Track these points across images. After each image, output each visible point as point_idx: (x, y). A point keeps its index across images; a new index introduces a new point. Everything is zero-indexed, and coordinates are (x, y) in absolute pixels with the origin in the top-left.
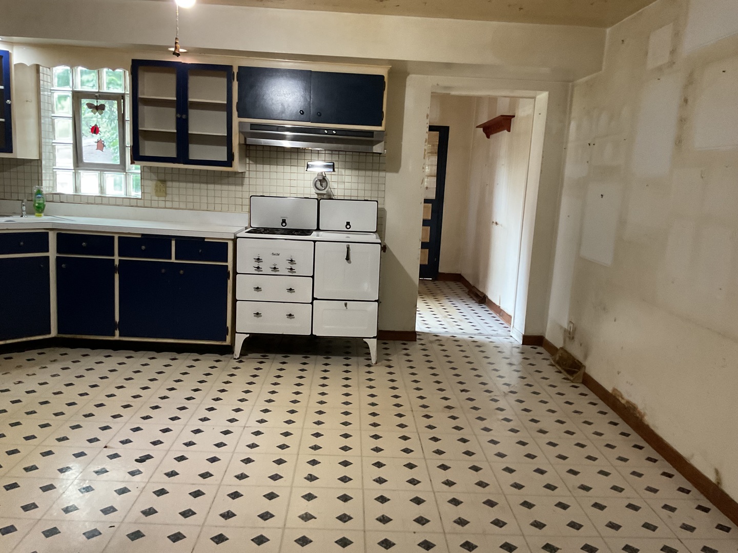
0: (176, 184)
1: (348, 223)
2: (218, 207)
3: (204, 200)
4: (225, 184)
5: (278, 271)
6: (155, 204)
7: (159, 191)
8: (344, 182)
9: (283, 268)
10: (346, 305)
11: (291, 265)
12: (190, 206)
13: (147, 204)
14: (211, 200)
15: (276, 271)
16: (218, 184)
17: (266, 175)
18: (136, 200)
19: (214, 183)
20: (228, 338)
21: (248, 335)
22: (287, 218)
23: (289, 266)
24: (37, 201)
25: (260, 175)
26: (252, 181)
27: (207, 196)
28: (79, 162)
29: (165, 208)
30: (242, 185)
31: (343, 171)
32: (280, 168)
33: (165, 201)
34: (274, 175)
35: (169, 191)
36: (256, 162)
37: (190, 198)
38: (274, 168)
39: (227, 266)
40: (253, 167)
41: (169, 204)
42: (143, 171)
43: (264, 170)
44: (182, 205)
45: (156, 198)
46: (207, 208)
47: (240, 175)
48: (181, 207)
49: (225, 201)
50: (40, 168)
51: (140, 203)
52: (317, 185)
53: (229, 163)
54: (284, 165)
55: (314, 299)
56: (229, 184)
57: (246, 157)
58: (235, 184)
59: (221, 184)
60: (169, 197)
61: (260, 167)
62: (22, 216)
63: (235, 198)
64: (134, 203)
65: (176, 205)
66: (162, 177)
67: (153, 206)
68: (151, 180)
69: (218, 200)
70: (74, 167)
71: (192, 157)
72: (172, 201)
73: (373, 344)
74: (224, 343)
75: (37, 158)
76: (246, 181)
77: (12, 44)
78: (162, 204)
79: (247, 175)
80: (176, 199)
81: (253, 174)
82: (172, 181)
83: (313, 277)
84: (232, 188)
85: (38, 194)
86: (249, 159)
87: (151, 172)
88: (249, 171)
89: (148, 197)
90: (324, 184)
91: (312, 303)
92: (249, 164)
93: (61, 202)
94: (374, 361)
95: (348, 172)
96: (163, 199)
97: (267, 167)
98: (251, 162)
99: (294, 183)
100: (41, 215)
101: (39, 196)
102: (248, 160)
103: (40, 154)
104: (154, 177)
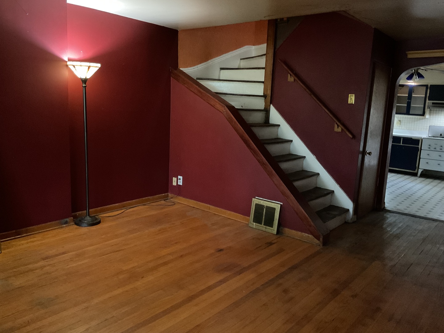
7: (398, 123)
9: (438, 149)
12: (408, 128)
15: (435, 150)
19: (417, 121)
21: (423, 170)
22: (442, 133)
25: (434, 119)
26: (431, 121)
27: (414, 125)
30: (427, 122)
33: (399, 127)
34: (439, 119)
35: (401, 124)
36: (433, 115)
39: (419, 147)
43: (436, 117)
44: (405, 128)
46: (414, 129)
53: (423, 115)
57: (430, 113)
63: (424, 126)
69: (418, 127)
72: (402, 127)
74: (415, 172)
79: (429, 119)
82: (403, 120)
84: (423, 123)
104: (397, 119)
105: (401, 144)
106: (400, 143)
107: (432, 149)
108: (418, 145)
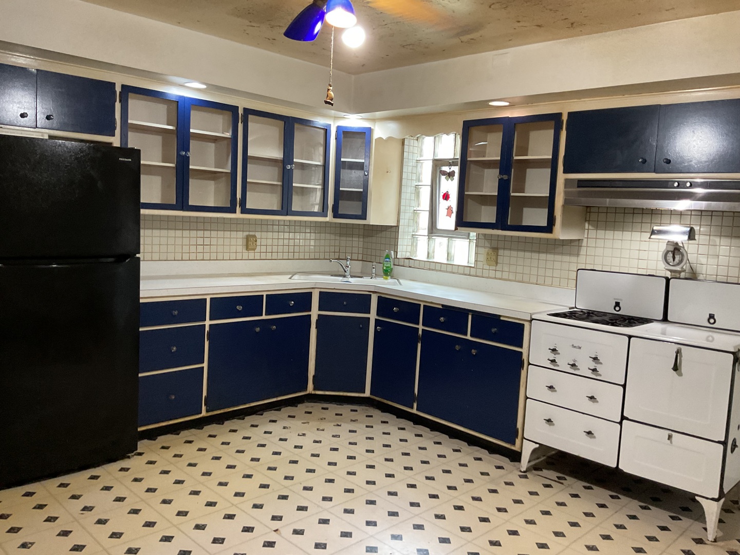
0: (507, 252)
1: (712, 316)
2: (548, 281)
3: (534, 271)
4: (558, 254)
5: (579, 369)
6: (486, 273)
7: (489, 259)
8: (718, 256)
9: (585, 366)
10: (670, 437)
11: (596, 365)
12: (519, 277)
13: (479, 272)
14: (541, 272)
15: (575, 370)
16: (550, 253)
17: (608, 243)
18: (469, 268)
19: (547, 252)
20: (518, 441)
21: (538, 445)
22: (621, 300)
23: (593, 365)
24: (385, 265)
25: (600, 243)
26: (591, 251)
27: (538, 267)
28: (433, 229)
29: (495, 278)
30: (578, 255)
31: (717, 240)
32: (627, 235)
33: (496, 270)
34: (618, 244)
35: (500, 259)
36: (597, 228)
37: (520, 269)
38: (618, 234)
39: (521, 353)
40: (593, 233)
41: (499, 274)
42: (478, 238)
43: (606, 237)
44: (512, 277)
45: (487, 267)
46: (537, 281)
47: (577, 243)
48: (511, 278)
49: (557, 273)
50: (397, 233)
51: (473, 271)
52: (668, 258)
53: (549, 228)
54: (632, 231)
55: (623, 418)
56: (562, 254)
57: (586, 221)
58: (570, 254)
59: (554, 253)
60: (499, 267)
61: (601, 233)
62: (372, 278)
63: (569, 270)
64: (467, 271)
65: (505, 275)
66: (494, 244)
67: (484, 275)
68: (485, 247)
69: (549, 273)
70: (428, 233)
71: (526, 222)
72: (502, 271)
73: (712, 510)
74: (513, 448)
75: (395, 224)
76: (583, 251)
77: (374, 120)
78: (492, 273)
79: (584, 244)
80: (506, 269)
81: (592, 243)
82: (504, 249)
83: (624, 386)
84: (566, 258)
85: (386, 258)
86: (589, 224)
87: (485, 239)
88: (587, 238)
89: (480, 265)
90: (678, 258)
91: (621, 423)
92: (588, 229)
93: (410, 267)
94: (711, 536)
95: (725, 241)
96: (494, 268)
97: (609, 234)
98: (590, 227)
99: (643, 255)
100: (387, 278)
101: (387, 260)
102: (587, 225)
103: (398, 221)
104: (487, 244)
105: (469, 337)
106: (466, 334)
107: (563, 364)
108: (521, 346)
